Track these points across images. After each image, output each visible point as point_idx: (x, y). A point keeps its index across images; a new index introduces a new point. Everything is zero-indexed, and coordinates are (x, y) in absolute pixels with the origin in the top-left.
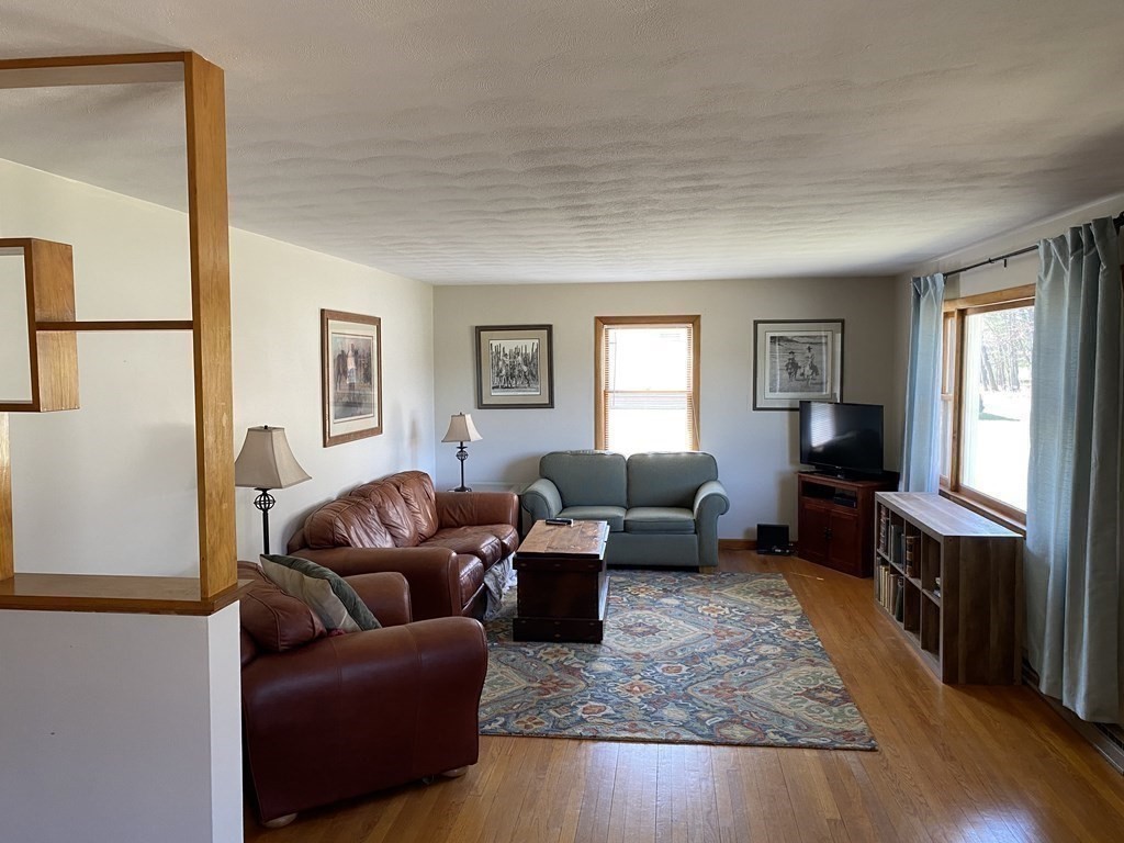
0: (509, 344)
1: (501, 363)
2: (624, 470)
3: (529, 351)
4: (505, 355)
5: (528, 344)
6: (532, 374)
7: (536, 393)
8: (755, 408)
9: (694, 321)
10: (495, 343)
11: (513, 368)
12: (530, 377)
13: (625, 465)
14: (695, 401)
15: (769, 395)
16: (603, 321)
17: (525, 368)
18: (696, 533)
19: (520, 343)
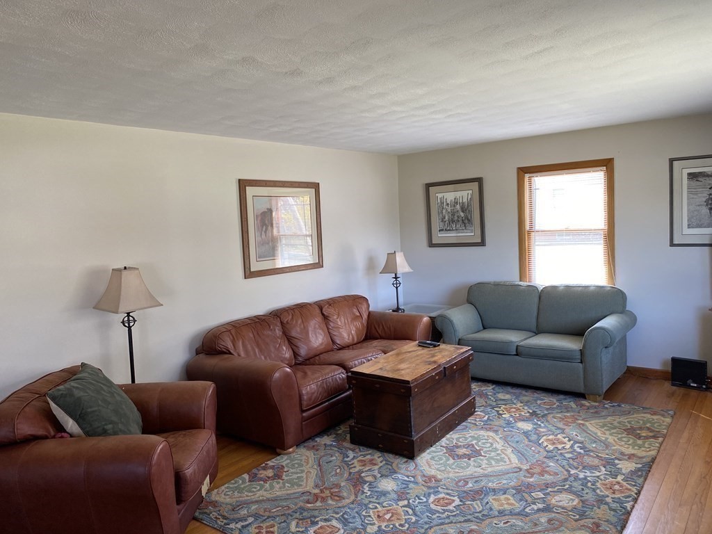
0: (449, 196)
1: (444, 211)
2: (536, 300)
3: (465, 200)
4: (448, 204)
5: (464, 194)
6: (468, 219)
7: (471, 234)
8: (672, 245)
9: (607, 164)
10: (440, 196)
11: (453, 215)
12: (467, 222)
13: (537, 295)
14: (610, 238)
15: (687, 231)
16: (524, 171)
17: (462, 214)
18: (581, 362)
19: (459, 194)
